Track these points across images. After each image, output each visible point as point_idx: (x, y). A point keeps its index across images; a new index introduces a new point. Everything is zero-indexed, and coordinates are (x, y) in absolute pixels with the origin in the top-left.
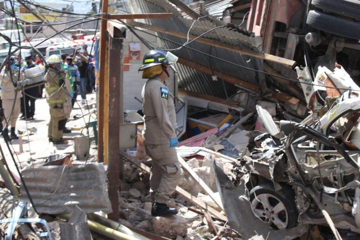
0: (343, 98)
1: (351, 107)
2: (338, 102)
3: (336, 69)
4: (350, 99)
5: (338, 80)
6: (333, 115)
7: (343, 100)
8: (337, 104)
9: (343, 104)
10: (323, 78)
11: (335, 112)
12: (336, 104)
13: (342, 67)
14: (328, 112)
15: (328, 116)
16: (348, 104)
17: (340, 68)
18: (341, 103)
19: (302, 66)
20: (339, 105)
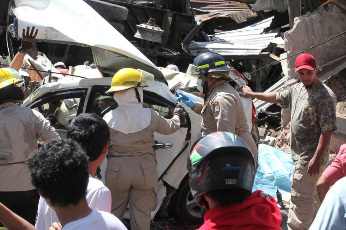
0: (44, 82)
1: (51, 91)
2: (40, 86)
3: (39, 57)
4: (50, 83)
5: (40, 66)
6: (35, 97)
7: (44, 84)
8: (39, 88)
9: (44, 88)
10: (26, 65)
11: (37, 94)
12: (37, 87)
13: (44, 55)
14: (31, 95)
15: (31, 98)
16: (48, 88)
17: (42, 55)
18: (42, 86)
19: (5, 55)
20: (40, 88)
